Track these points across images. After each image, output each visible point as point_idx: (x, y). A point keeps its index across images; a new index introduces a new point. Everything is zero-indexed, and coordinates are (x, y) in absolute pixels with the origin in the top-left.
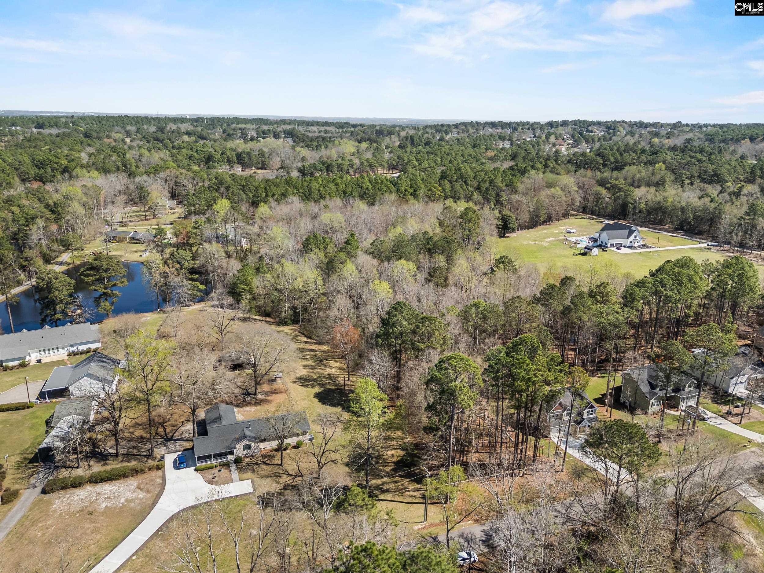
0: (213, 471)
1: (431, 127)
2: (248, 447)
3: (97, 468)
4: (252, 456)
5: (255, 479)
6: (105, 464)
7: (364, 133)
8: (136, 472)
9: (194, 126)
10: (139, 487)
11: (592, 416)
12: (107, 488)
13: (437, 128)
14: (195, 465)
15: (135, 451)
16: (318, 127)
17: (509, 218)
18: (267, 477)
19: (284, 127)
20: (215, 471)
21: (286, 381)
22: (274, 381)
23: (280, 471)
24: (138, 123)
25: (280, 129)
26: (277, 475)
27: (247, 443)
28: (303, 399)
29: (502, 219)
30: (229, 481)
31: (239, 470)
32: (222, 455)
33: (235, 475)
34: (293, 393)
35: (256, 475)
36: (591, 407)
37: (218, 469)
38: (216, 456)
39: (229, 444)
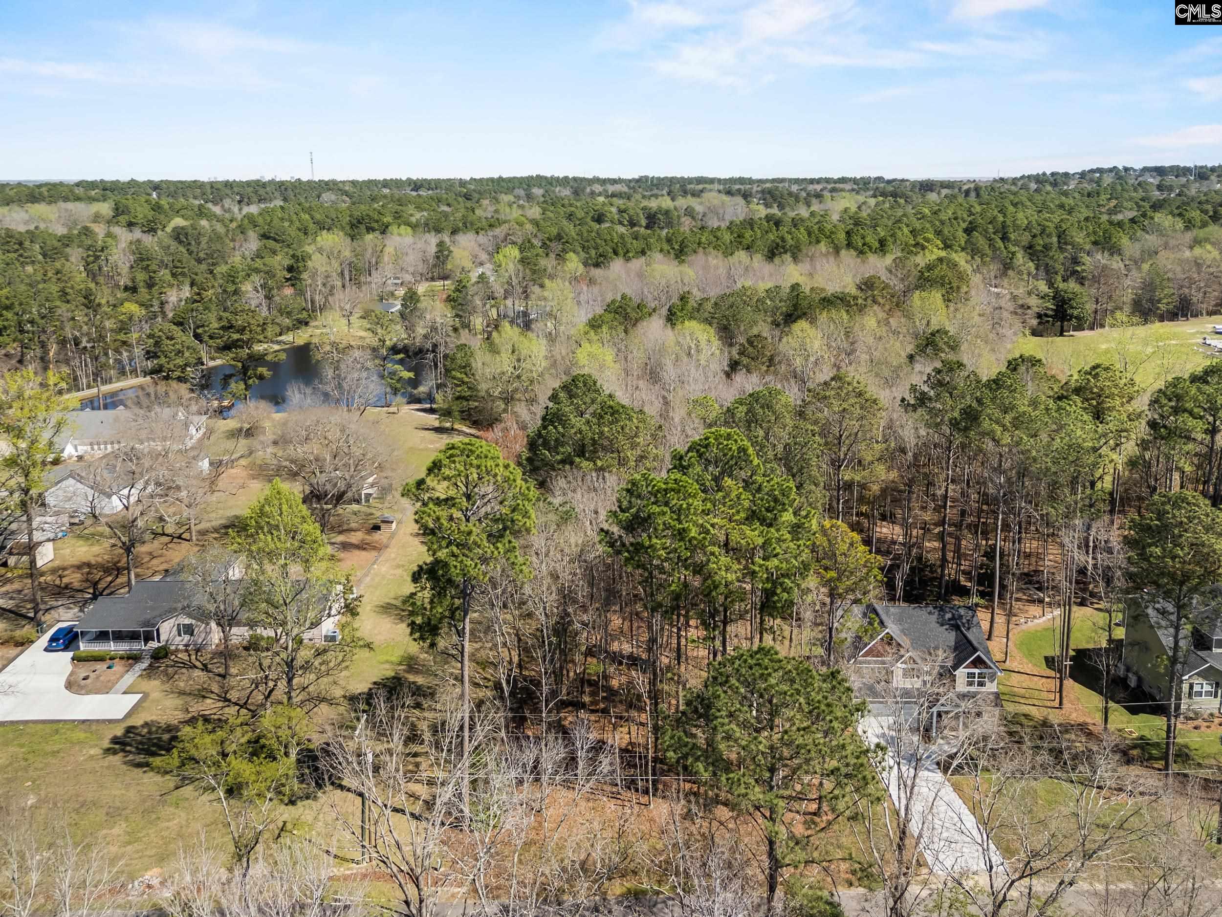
0: (99, 665)
2: (189, 630)
4: (195, 650)
5: (155, 695)
14: (76, 648)
16: (825, 185)
17: (1071, 296)
18: (182, 693)
19: (768, 185)
20: (101, 667)
21: (401, 532)
22: (376, 528)
23: (215, 688)
24: (551, 184)
25: (759, 189)
26: (202, 694)
27: (187, 621)
28: (398, 566)
29: (1054, 298)
30: (105, 689)
31: (150, 673)
32: (133, 636)
33: (130, 678)
34: (391, 553)
35: (167, 687)
36: (978, 662)
37: (109, 662)
38: (119, 636)
39: (148, 617)
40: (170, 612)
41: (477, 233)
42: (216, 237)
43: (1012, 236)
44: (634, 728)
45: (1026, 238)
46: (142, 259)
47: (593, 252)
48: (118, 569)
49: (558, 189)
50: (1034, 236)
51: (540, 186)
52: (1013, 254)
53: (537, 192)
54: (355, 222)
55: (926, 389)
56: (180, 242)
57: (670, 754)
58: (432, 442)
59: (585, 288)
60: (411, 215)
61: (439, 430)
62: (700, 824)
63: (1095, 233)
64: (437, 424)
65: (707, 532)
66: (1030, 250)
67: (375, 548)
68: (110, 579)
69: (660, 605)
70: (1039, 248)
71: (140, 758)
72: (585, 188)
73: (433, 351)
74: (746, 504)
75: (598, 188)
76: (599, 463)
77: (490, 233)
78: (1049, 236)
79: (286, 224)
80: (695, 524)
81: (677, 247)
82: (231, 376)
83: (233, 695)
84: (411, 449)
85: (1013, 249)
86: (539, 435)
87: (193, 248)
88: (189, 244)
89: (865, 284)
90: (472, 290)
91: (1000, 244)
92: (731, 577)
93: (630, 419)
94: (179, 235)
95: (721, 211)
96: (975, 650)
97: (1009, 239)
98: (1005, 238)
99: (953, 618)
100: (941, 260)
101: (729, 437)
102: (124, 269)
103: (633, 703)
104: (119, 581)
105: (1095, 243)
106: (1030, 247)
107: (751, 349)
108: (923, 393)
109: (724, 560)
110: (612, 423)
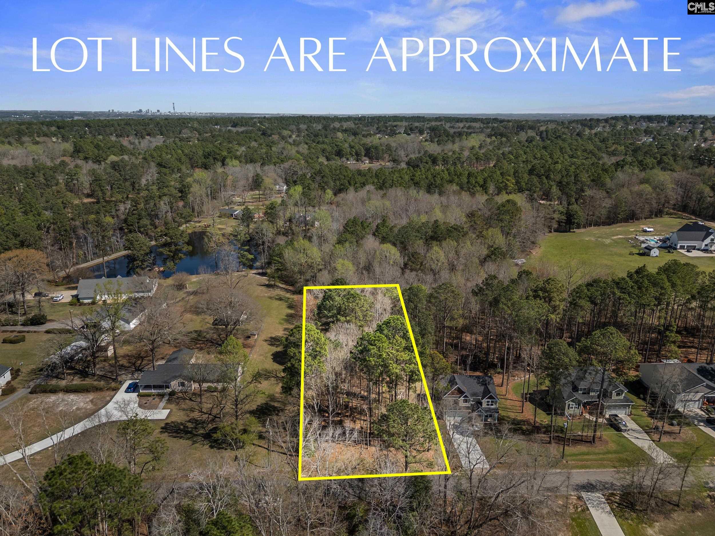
0: (149, 398)
1: (577, 121)
2: (183, 384)
3: (77, 381)
4: (185, 392)
5: (174, 410)
6: (84, 380)
7: (505, 128)
8: (97, 389)
9: (355, 124)
10: (92, 401)
11: (492, 407)
12: (72, 397)
13: (584, 122)
14: (139, 392)
15: (110, 374)
16: (465, 123)
17: (574, 213)
18: (184, 410)
19: (433, 124)
20: (150, 399)
21: (260, 339)
22: (249, 337)
23: (197, 408)
24: (310, 122)
25: (428, 126)
26: (192, 410)
27: (182, 381)
28: (261, 355)
29: (566, 214)
30: (155, 407)
31: (169, 401)
32: (160, 387)
33: (162, 404)
34: (257, 349)
35: (177, 407)
36: (491, 397)
37: (153, 398)
38: (155, 387)
39: (166, 379)
40: (175, 378)
41: (275, 165)
42: (134, 166)
43: (552, 177)
44: (362, 422)
45: (558, 178)
46: (96, 180)
47: (338, 183)
48: (142, 357)
49: (314, 126)
50: (563, 176)
51: (305, 123)
52: (551, 186)
53: (303, 127)
54: (207, 154)
55: (482, 285)
56: (115, 170)
57: (376, 432)
58: (266, 293)
59: (335, 208)
60: (237, 150)
61: (268, 286)
62: (385, 452)
63: (593, 175)
64: (267, 283)
65: (389, 355)
66: (560, 184)
67: (249, 347)
68: (139, 362)
69: (372, 380)
70: (564, 183)
71: (174, 434)
72: (330, 125)
73: (263, 245)
74: (404, 345)
75: (337, 125)
76: (348, 318)
77: (282, 166)
78: (570, 176)
79: (170, 156)
80: (385, 352)
81: (381, 182)
82: (167, 259)
83: (204, 410)
84: (257, 297)
85: (552, 183)
86: (322, 304)
87: (123, 173)
88: (120, 171)
89: (471, 214)
90: (278, 209)
91: (545, 181)
92: (397, 371)
93: (360, 300)
94: (114, 166)
95: (406, 146)
96: (490, 393)
97: (550, 179)
98: (548, 177)
99: (483, 381)
100: (508, 201)
101: (398, 319)
102: (87, 185)
103: (361, 412)
104: (144, 363)
105: (593, 181)
106: (560, 182)
107: (413, 259)
108: (481, 288)
109: (395, 365)
110: (353, 302)
